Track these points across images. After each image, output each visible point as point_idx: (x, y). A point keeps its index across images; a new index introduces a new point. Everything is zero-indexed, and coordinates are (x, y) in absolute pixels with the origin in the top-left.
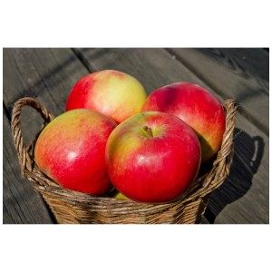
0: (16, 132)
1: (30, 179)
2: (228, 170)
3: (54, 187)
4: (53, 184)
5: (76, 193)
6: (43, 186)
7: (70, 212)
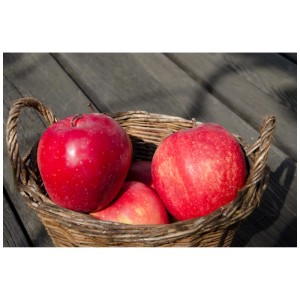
0: (11, 137)
1: (23, 193)
2: (258, 198)
3: (49, 205)
4: (49, 201)
5: (73, 213)
6: (37, 202)
7: (66, 235)
